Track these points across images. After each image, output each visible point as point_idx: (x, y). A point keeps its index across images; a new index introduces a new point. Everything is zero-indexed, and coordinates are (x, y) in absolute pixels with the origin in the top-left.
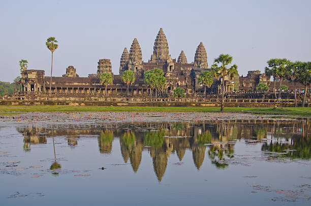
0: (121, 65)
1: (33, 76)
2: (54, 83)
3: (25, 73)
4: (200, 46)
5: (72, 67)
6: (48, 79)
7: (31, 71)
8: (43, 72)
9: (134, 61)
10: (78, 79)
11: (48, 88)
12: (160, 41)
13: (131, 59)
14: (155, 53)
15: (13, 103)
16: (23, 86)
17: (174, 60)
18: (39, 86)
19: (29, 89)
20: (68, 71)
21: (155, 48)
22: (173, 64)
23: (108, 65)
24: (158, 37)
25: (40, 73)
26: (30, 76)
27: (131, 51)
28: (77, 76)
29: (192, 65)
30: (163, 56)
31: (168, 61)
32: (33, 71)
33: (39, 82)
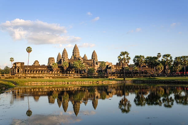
0: (57, 60)
1: (19, 65)
2: (29, 69)
3: (15, 64)
4: (94, 52)
5: (37, 61)
6: (26, 66)
7: (18, 63)
8: (23, 63)
9: (64, 58)
10: (39, 66)
11: (26, 71)
12: (75, 50)
13: (62, 57)
14: (73, 55)
16: (14, 70)
17: (82, 58)
18: (22, 70)
19: (17, 71)
20: (35, 63)
21: (73, 53)
22: (82, 60)
23: (53, 60)
24: (74, 48)
25: (22, 64)
26: (17, 65)
27: (63, 54)
30: (77, 56)
31: (80, 59)
32: (19, 63)
33: (21, 68)
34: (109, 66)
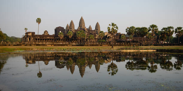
1: (30, 34)
2: (39, 37)
3: (27, 33)
4: (97, 23)
5: (47, 31)
6: (37, 36)
8: (34, 33)
9: (72, 29)
10: (49, 36)
11: (36, 40)
12: (82, 21)
13: (70, 28)
14: (80, 26)
15: (22, 45)
16: (26, 39)
17: (87, 29)
18: (33, 38)
19: (28, 40)
20: (45, 32)
21: (80, 24)
24: (80, 20)
25: (33, 33)
26: (29, 34)
27: (70, 25)
28: (49, 34)
29: (94, 31)
30: (83, 27)
31: (85, 29)
32: (30, 32)
33: (33, 37)
34: (108, 36)
